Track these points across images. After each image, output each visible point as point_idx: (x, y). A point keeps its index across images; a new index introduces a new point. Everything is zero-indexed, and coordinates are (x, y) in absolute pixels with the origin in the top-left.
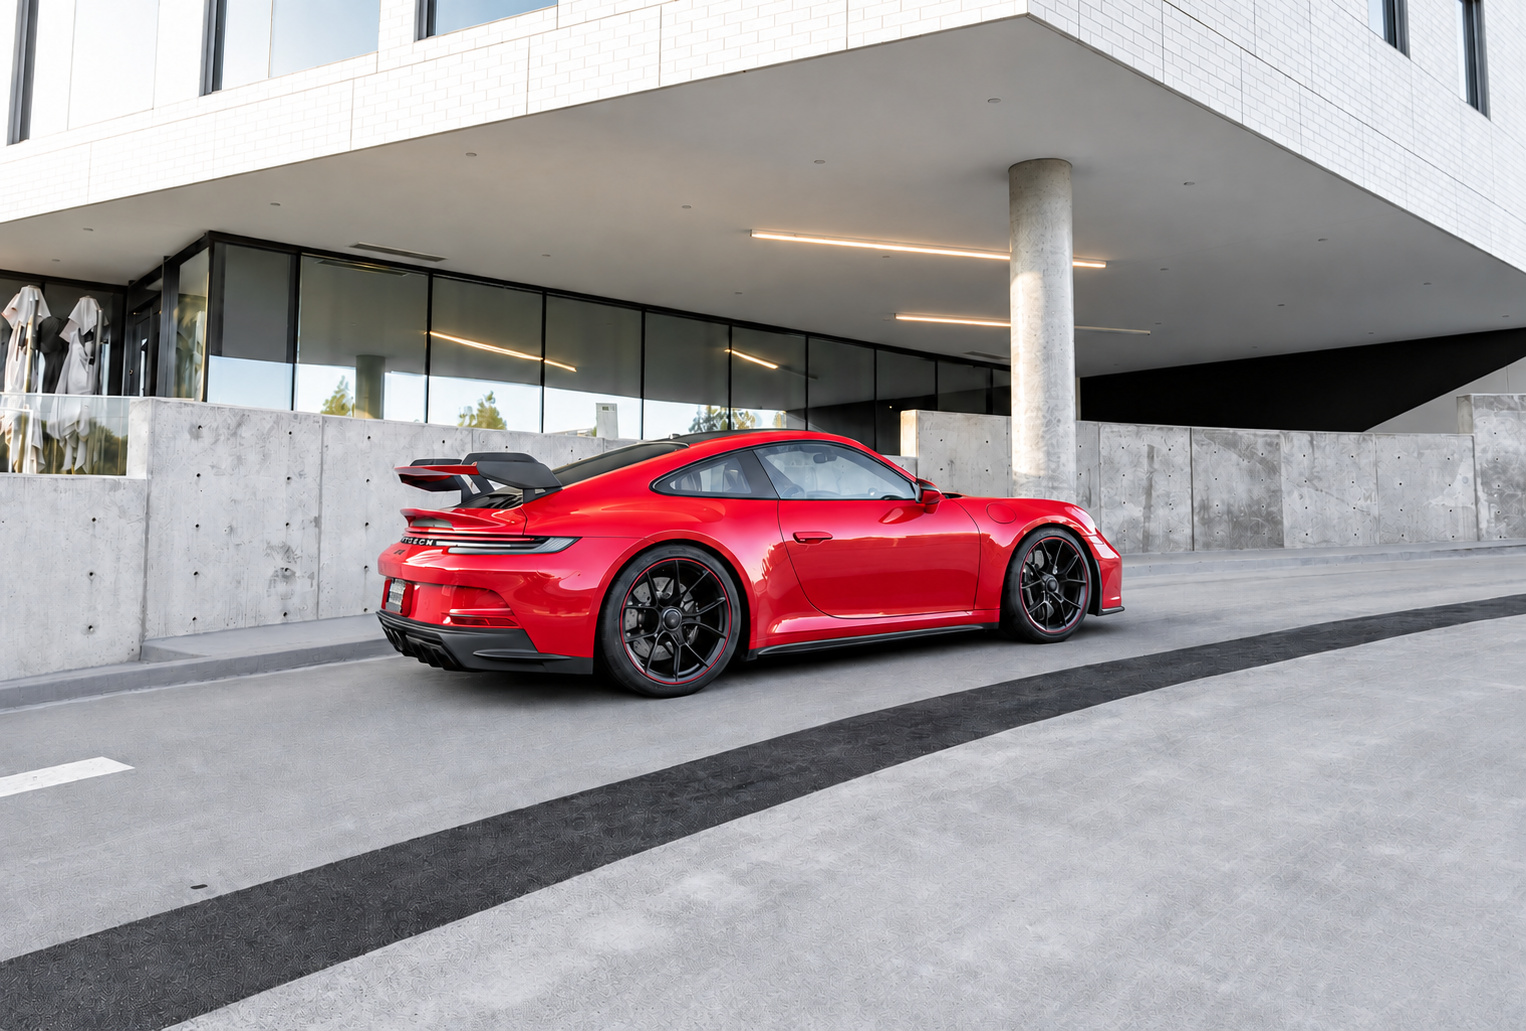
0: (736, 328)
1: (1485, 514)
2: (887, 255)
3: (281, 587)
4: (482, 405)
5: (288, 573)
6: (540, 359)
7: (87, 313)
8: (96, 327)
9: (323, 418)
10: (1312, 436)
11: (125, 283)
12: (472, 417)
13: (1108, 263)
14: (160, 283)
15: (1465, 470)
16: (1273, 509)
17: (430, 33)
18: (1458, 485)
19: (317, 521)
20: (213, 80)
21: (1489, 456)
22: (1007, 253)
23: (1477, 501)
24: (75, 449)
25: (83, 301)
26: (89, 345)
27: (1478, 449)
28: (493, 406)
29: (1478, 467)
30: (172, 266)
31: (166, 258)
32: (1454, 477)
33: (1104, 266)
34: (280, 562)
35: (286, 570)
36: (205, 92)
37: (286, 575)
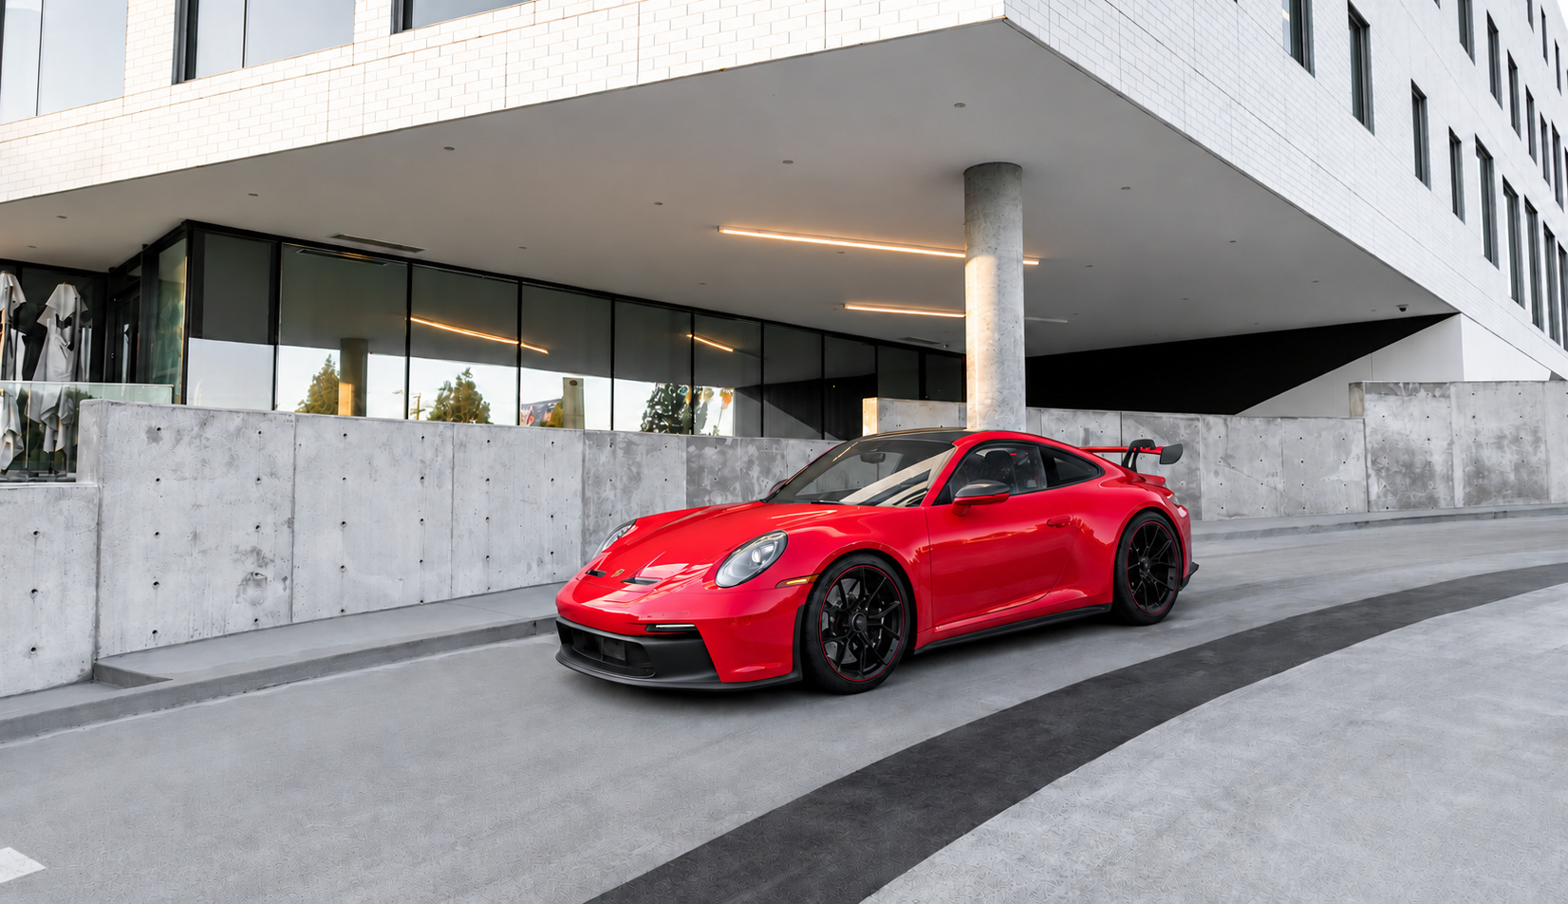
0: (695, 316)
1: (1375, 490)
2: (841, 251)
3: (252, 591)
4: (459, 378)
5: (259, 577)
6: (517, 343)
7: (65, 299)
8: (74, 313)
9: (296, 416)
10: (1225, 420)
11: (105, 270)
12: (450, 390)
13: (1041, 261)
14: (137, 272)
15: (1357, 449)
16: (1194, 486)
17: (407, 25)
18: (1351, 461)
19: (290, 522)
20: (186, 67)
21: (1379, 437)
22: (962, 252)
23: (1368, 476)
24: (55, 432)
25: (61, 287)
26: (68, 330)
27: (1368, 431)
28: (471, 380)
29: (1369, 446)
30: (151, 254)
31: (145, 246)
32: (1348, 454)
33: (1037, 263)
34: (250, 565)
35: (257, 574)
36: (177, 81)
37: (255, 579)
